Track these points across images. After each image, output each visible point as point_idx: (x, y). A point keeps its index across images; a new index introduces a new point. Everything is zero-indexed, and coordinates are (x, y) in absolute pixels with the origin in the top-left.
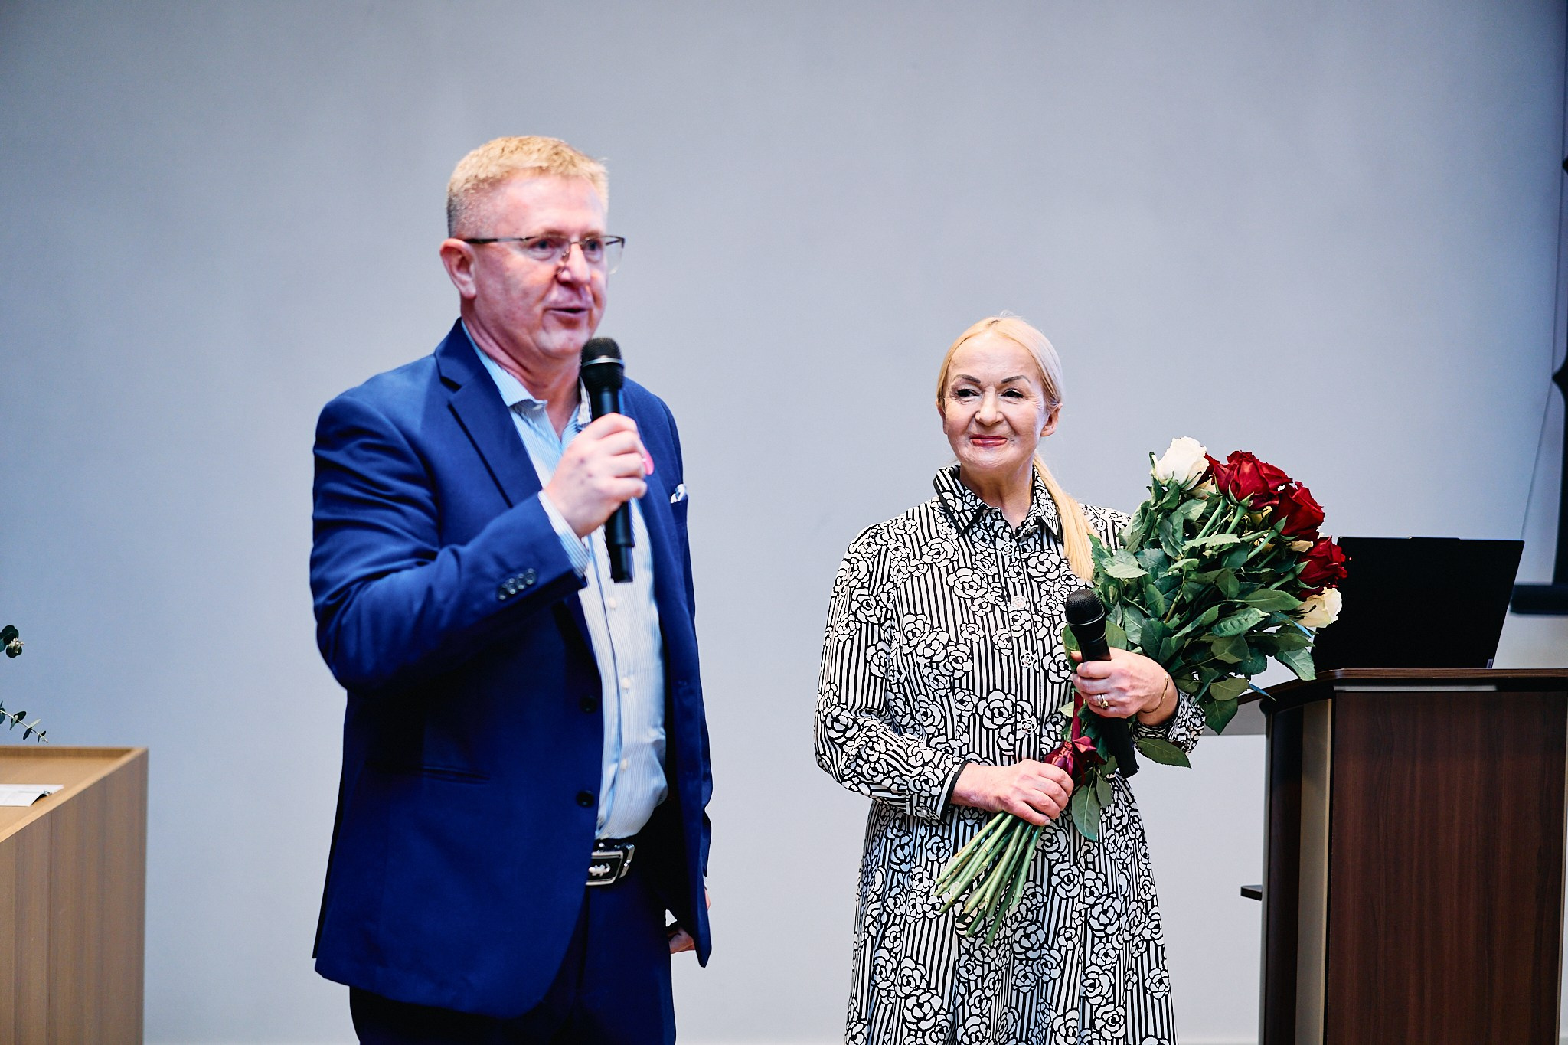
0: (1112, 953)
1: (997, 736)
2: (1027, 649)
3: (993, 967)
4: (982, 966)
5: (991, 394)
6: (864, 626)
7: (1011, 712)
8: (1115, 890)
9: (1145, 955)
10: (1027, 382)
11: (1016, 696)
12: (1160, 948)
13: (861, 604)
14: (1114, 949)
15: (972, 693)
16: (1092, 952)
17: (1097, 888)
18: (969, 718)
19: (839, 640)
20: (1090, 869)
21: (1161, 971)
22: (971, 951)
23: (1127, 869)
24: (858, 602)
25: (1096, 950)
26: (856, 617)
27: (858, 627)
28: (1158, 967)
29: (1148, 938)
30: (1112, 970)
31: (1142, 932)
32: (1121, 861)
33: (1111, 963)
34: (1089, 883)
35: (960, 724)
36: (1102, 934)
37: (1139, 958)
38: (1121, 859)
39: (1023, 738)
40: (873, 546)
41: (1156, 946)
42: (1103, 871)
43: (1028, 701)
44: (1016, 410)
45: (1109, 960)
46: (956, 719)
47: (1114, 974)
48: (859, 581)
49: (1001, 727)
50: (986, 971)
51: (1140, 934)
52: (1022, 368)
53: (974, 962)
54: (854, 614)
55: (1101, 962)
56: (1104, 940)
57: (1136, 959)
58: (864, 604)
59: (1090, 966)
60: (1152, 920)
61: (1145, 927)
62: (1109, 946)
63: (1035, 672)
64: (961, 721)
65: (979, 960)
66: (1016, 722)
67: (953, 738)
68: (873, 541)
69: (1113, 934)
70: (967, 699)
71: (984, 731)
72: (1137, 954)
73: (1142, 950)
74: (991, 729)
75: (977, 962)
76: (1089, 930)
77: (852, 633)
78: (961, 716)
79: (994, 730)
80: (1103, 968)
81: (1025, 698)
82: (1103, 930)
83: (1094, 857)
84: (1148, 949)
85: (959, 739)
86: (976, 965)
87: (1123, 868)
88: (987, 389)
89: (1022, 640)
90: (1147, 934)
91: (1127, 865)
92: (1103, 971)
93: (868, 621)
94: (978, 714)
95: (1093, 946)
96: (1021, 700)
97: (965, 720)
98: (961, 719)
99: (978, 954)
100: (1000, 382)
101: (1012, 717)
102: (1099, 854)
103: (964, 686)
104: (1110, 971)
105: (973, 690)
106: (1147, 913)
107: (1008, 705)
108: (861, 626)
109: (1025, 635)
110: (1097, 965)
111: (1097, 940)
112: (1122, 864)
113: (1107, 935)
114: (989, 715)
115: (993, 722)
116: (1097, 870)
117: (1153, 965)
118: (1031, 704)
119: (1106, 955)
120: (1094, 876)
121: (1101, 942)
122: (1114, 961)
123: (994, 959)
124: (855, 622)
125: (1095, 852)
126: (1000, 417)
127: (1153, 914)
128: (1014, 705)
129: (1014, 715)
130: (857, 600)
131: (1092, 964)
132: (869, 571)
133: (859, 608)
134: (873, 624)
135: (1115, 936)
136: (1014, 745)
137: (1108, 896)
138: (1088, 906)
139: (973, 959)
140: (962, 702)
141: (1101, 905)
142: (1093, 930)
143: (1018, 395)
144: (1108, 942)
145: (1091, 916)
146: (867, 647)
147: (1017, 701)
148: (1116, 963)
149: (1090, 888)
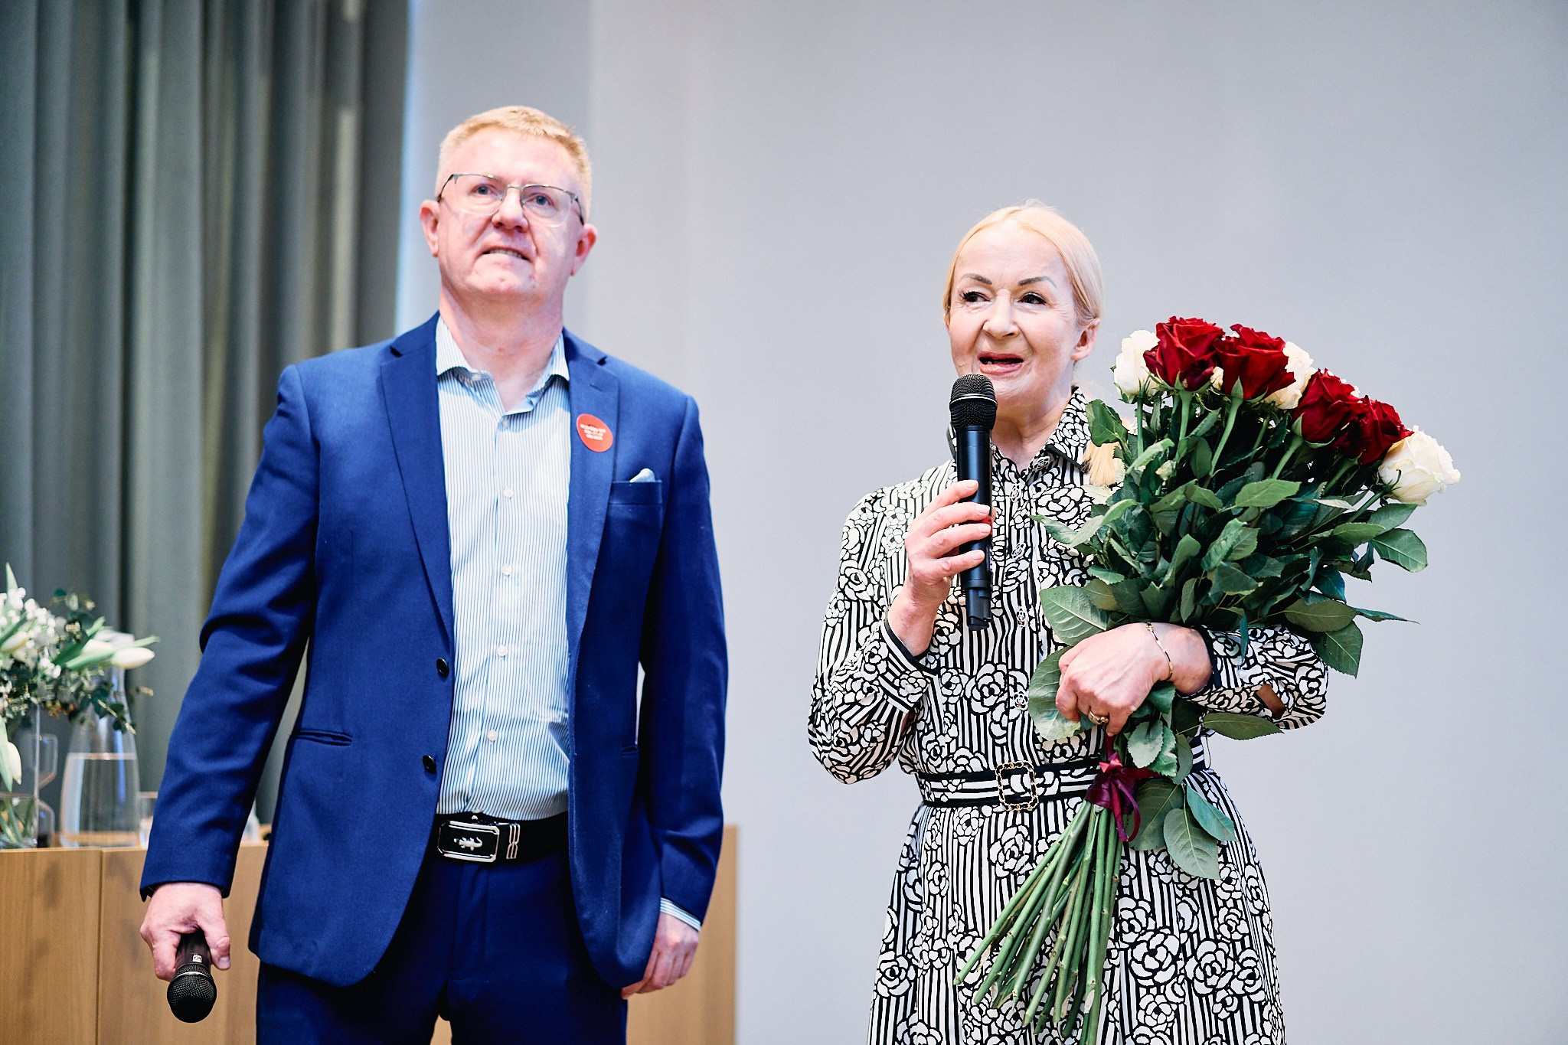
0: (1165, 1008)
1: (989, 720)
2: (1020, 603)
3: (995, 1030)
4: (980, 1028)
5: (1003, 299)
6: (855, 604)
7: (1003, 687)
8: (1168, 924)
9: (1237, 1016)
10: (1051, 284)
11: (1007, 664)
12: (1256, 1006)
13: (849, 578)
14: (1169, 1002)
15: (961, 671)
16: (1139, 1008)
17: (1138, 921)
18: (956, 704)
19: (827, 625)
20: (1126, 896)
21: (1260, 1037)
22: (968, 1007)
23: (1191, 896)
24: (846, 577)
25: (1143, 1005)
26: (845, 595)
27: (848, 607)
28: (1255, 1031)
29: (1240, 992)
30: (1168, 1032)
31: (1229, 983)
32: (1181, 886)
33: (1166, 1021)
34: (1126, 915)
35: (947, 714)
36: (1150, 982)
37: (1229, 1020)
38: (1180, 883)
39: (1017, 718)
40: (869, 513)
41: (1252, 1003)
42: (1147, 896)
43: (1022, 670)
44: (1034, 321)
45: (1162, 1018)
46: (942, 708)
47: (1171, 1037)
48: (848, 551)
49: (992, 708)
50: (986, 1035)
51: (1227, 987)
52: (1045, 268)
53: (971, 1022)
54: (843, 591)
55: (1150, 1022)
56: (1154, 991)
57: (1225, 1021)
58: (853, 578)
59: (1137, 1027)
60: (1243, 968)
61: (1233, 977)
62: (1160, 999)
63: (1032, 632)
64: (948, 711)
65: (976, 1020)
66: (1009, 697)
67: (941, 733)
68: (870, 507)
69: (1165, 984)
70: (955, 680)
71: (974, 718)
72: (1224, 1015)
73: (1233, 1008)
74: (981, 714)
75: (975, 1023)
76: (1132, 978)
77: (841, 615)
78: (947, 703)
79: (984, 714)
80: (1155, 1029)
81: (1018, 666)
82: (1152, 977)
83: (1131, 880)
84: (1240, 1007)
85: (948, 733)
86: (974, 1026)
87: (1184, 894)
88: (998, 293)
89: (1014, 595)
90: (1237, 986)
91: (1191, 891)
92: (1156, 1033)
93: (859, 599)
94: (966, 698)
95: (1139, 999)
96: (1014, 669)
97: (952, 708)
98: (947, 707)
99: (975, 1011)
100: (1017, 283)
101: (1005, 692)
102: (1138, 875)
103: (951, 665)
104: (1164, 1033)
105: (962, 667)
106: (1236, 958)
107: (999, 678)
108: (851, 605)
109: (1018, 589)
110: (1145, 1025)
111: (1143, 991)
112: (1183, 890)
113: (1157, 985)
114: (977, 695)
115: (982, 705)
116: (1137, 896)
117: (1249, 1029)
118: (1026, 674)
119: (1158, 1011)
120: (1132, 904)
121: (1148, 993)
122: (1170, 1019)
123: (994, 1020)
124: (843, 601)
125: (1132, 872)
126: (1013, 329)
127: (1244, 960)
128: (1006, 677)
129: (1006, 689)
130: (845, 574)
131: (1140, 1024)
132: (860, 541)
133: (847, 584)
134: (864, 601)
135: (1169, 986)
136: (1006, 729)
137: (1156, 931)
138: (1127, 946)
139: (970, 1018)
140: (948, 685)
141: (1145, 944)
142: (1136, 977)
143: (1041, 301)
144: (1159, 993)
145: (1133, 959)
146: (858, 629)
147: (1008, 670)
148: (1173, 1021)
149: (1128, 921)
